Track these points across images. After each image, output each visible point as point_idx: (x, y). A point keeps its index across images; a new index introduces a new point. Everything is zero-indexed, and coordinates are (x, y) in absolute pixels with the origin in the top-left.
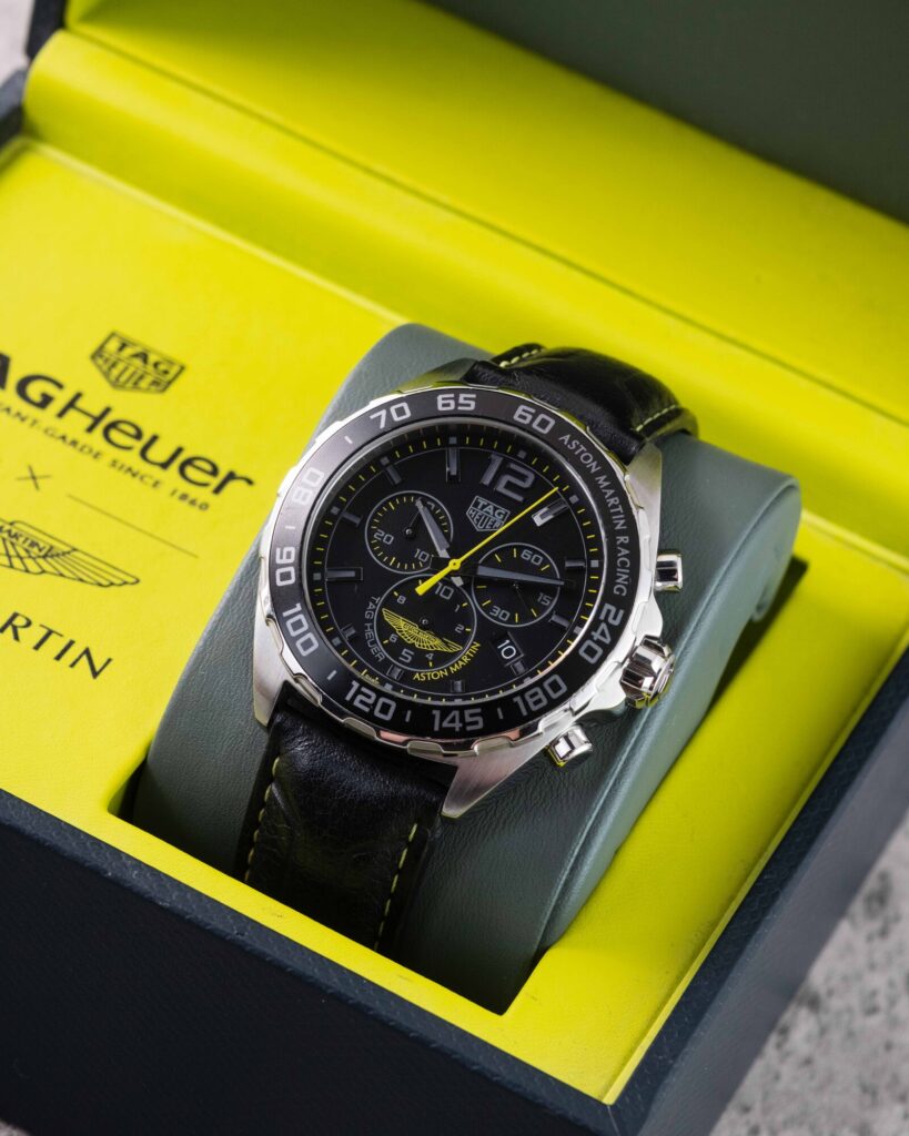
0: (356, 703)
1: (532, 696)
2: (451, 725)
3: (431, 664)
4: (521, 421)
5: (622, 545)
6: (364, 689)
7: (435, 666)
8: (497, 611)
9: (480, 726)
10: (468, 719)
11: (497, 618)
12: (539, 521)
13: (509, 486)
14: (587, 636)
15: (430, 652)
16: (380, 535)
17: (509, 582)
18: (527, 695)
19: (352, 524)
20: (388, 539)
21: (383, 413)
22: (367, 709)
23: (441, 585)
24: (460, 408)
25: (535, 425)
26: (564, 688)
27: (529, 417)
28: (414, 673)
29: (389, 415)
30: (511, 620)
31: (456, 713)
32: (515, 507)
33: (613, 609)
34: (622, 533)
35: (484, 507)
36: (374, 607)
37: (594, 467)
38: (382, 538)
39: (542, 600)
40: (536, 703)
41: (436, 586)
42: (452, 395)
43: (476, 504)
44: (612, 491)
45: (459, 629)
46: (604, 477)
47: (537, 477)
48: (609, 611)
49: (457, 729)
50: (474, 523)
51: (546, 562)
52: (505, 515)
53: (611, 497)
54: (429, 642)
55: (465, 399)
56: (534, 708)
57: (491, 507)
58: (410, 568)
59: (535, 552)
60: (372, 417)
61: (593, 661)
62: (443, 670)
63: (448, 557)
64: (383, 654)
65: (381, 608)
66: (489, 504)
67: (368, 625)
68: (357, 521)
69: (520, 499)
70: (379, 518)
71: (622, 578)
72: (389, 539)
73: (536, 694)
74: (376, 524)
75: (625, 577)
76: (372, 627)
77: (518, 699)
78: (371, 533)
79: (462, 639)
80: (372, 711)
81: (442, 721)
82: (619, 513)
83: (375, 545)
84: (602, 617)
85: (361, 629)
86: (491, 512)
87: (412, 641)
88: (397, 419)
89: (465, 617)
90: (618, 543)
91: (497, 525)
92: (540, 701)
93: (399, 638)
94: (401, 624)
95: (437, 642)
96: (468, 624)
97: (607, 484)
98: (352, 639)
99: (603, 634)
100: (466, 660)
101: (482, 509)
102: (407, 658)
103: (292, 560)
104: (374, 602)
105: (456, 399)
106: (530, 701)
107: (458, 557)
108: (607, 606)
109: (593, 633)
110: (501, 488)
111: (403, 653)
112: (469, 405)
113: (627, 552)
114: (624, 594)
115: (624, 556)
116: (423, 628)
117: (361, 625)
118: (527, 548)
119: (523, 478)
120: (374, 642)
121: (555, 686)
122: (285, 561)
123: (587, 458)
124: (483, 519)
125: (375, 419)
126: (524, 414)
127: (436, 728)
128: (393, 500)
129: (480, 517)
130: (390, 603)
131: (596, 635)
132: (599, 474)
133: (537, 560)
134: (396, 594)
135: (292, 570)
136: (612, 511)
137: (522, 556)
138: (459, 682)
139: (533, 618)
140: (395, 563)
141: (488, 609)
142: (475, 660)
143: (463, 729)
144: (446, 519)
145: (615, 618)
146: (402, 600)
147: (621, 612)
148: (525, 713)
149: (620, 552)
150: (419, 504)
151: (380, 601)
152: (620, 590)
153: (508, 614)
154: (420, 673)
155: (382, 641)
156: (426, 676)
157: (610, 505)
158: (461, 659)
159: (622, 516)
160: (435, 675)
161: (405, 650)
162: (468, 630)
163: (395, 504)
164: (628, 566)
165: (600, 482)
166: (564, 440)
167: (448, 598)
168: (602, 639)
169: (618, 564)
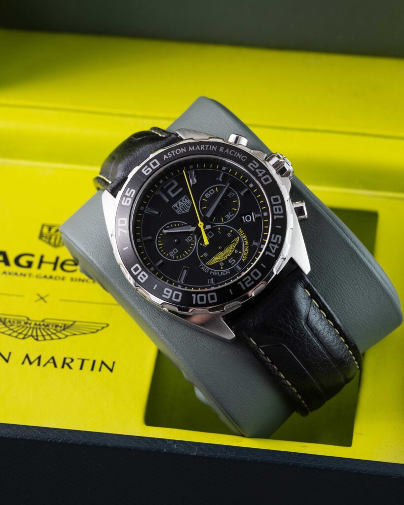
1: (276, 211)
2: (275, 249)
4: (149, 173)
5: (224, 150)
7: (241, 251)
8: (228, 216)
9: (280, 237)
10: (275, 241)
11: (231, 218)
13: (173, 192)
14: (259, 178)
15: (234, 251)
16: (172, 254)
17: (218, 206)
18: (275, 213)
19: (162, 264)
21: (119, 230)
22: (252, 283)
24: (132, 196)
25: (154, 168)
26: (278, 196)
27: (149, 169)
28: (241, 260)
29: (122, 227)
30: (235, 212)
31: (271, 245)
33: (251, 164)
34: (218, 149)
35: (178, 205)
36: (205, 268)
38: (174, 253)
39: (231, 196)
42: (124, 198)
43: (175, 208)
45: (229, 235)
46: (190, 147)
47: (175, 179)
48: (251, 166)
49: (278, 247)
50: (183, 212)
51: (214, 188)
52: (186, 198)
53: (200, 148)
54: (230, 250)
56: (281, 212)
57: (180, 203)
58: (193, 246)
59: (208, 191)
60: (119, 235)
61: (271, 181)
62: (245, 248)
63: (196, 227)
64: (227, 271)
65: (206, 265)
66: (178, 203)
67: (211, 272)
68: (161, 261)
69: (182, 188)
70: (164, 252)
71: (239, 155)
72: (175, 251)
73: (276, 209)
74: (166, 254)
76: (213, 271)
77: (275, 217)
78: (169, 257)
79: (235, 235)
80: (254, 281)
81: (271, 252)
83: (175, 257)
84: (253, 170)
85: (212, 276)
86: (182, 203)
89: (225, 230)
90: (222, 152)
92: (280, 209)
93: (223, 262)
94: (216, 259)
95: (231, 246)
96: (229, 230)
97: (193, 147)
98: (215, 281)
99: (261, 172)
101: (179, 207)
102: (233, 261)
103: (171, 291)
104: (202, 267)
105: (127, 197)
106: (278, 212)
107: (198, 222)
108: (249, 166)
109: (258, 176)
110: (173, 195)
111: (230, 262)
112: (132, 192)
113: (228, 150)
114: (246, 157)
115: (229, 152)
116: (222, 250)
117: (210, 276)
118: (205, 193)
119: (173, 185)
120: (220, 273)
121: (276, 200)
122: (170, 294)
123: (178, 152)
124: (184, 208)
125: (120, 233)
129: (182, 208)
130: (205, 260)
131: (260, 175)
132: (187, 149)
133: (212, 192)
134: (202, 256)
135: (176, 293)
136: (207, 149)
137: (207, 197)
139: (237, 202)
140: (188, 252)
141: (225, 219)
142: (246, 233)
144: (177, 223)
145: (255, 165)
146: (206, 255)
147: (254, 161)
148: (282, 216)
149: (227, 152)
151: (202, 264)
152: (244, 158)
153: (232, 212)
154: (242, 258)
155: (221, 269)
156: (245, 256)
157: (204, 149)
158: (244, 239)
159: (211, 146)
160: (246, 252)
161: (229, 261)
162: (231, 231)
163: (160, 243)
164: (234, 151)
165: (192, 150)
166: (166, 158)
167: (213, 235)
168: (262, 173)
169: (232, 155)
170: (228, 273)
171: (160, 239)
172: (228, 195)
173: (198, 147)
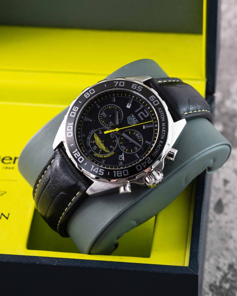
0: (75, 155)
1: (119, 173)
2: (95, 171)
3: (100, 153)
5: (160, 143)
6: (78, 152)
7: (100, 154)
8: (123, 146)
9: (102, 174)
10: (100, 171)
11: (122, 148)
12: (144, 127)
13: (141, 115)
14: (140, 163)
15: (101, 149)
16: (103, 113)
18: (117, 172)
19: (97, 108)
20: (105, 116)
22: (76, 158)
23: (112, 133)
24: (137, 89)
25: (153, 102)
26: (128, 174)
28: (95, 153)
29: (118, 84)
31: (98, 168)
32: (140, 121)
33: (150, 159)
34: (162, 140)
35: (133, 118)
37: (163, 120)
38: (103, 115)
40: (119, 175)
41: (111, 133)
42: (137, 85)
43: (131, 116)
44: (165, 128)
45: (111, 147)
47: (149, 116)
48: (148, 159)
49: (96, 173)
50: (128, 121)
51: (141, 139)
52: (137, 122)
53: (163, 129)
54: (102, 147)
55: (140, 88)
56: (118, 176)
57: (134, 118)
58: (106, 126)
59: (140, 135)
61: (138, 170)
62: (102, 156)
64: (89, 145)
65: (94, 133)
66: (134, 117)
67: (89, 136)
68: (99, 107)
69: (142, 119)
73: (120, 172)
74: (104, 110)
75: (157, 152)
76: (90, 137)
77: (115, 172)
78: (101, 112)
79: (111, 150)
80: (78, 159)
81: (94, 168)
82: (164, 134)
83: (101, 116)
84: (146, 160)
85: (87, 136)
86: (134, 120)
87: (98, 145)
88: (120, 85)
89: (114, 144)
90: (160, 142)
91: (133, 124)
92: (120, 175)
93: (95, 142)
94: (97, 139)
95: (104, 148)
96: (114, 147)
97: (165, 125)
98: (83, 138)
99: (144, 164)
101: (132, 118)
102: (94, 149)
103: (76, 111)
104: (93, 130)
105: (137, 87)
106: (118, 174)
107: (119, 128)
109: (142, 163)
110: (139, 115)
111: (94, 147)
112: (140, 90)
113: (161, 146)
114: (155, 156)
115: (159, 146)
116: (102, 143)
118: (138, 133)
119: (146, 114)
120: (89, 141)
121: (126, 173)
122: (75, 110)
123: (163, 116)
124: (131, 121)
125: (115, 83)
126: (152, 98)
127: (91, 170)
129: (130, 120)
130: (97, 133)
132: (164, 122)
133: (139, 137)
134: (100, 131)
135: (75, 113)
136: (162, 133)
137: (136, 135)
138: (104, 161)
139: (131, 152)
140: (104, 123)
141: (121, 145)
142: (111, 157)
143: (98, 173)
144: (122, 117)
145: (149, 162)
147: (152, 161)
148: (115, 176)
149: (159, 145)
151: (95, 131)
153: (125, 148)
154: (96, 154)
155: (91, 141)
156: (97, 155)
157: (162, 131)
158: (108, 155)
159: (164, 136)
160: (99, 156)
162: (113, 148)
163: (111, 107)
164: (159, 149)
165: (163, 124)
166: (159, 109)
167: (112, 137)
168: (144, 166)
169: (157, 148)
170: (87, 145)
171: (113, 107)
172: (136, 147)
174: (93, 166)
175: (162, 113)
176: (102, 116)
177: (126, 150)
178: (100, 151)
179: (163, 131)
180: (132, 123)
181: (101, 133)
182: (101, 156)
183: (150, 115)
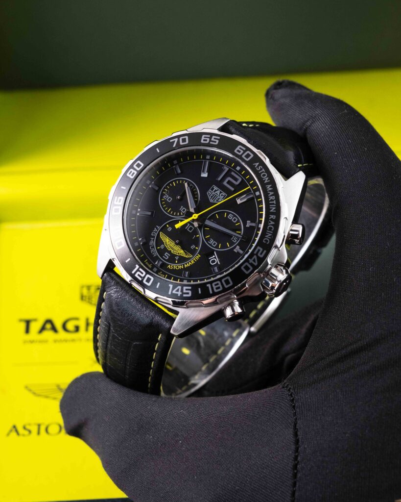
0: (136, 275)
1: (216, 285)
2: (177, 293)
3: (176, 262)
4: (238, 153)
5: (272, 220)
6: (141, 269)
8: (212, 241)
9: (190, 295)
10: (185, 291)
11: (211, 245)
12: (239, 201)
13: (229, 182)
14: (247, 260)
15: (177, 256)
16: (166, 196)
18: (213, 284)
21: (176, 140)
22: (140, 279)
23: (189, 224)
24: (211, 143)
25: (243, 156)
26: (231, 284)
27: (242, 152)
28: (168, 265)
29: (178, 141)
30: (217, 247)
31: (179, 287)
32: (229, 193)
33: (261, 249)
34: (273, 213)
35: (216, 191)
36: (157, 231)
37: (266, 180)
38: (167, 198)
39: (233, 239)
40: (217, 288)
41: (186, 225)
42: (209, 136)
43: (212, 189)
44: (273, 193)
45: (193, 247)
46: (270, 186)
48: (259, 250)
49: (179, 295)
50: (210, 197)
51: (238, 221)
52: (224, 196)
53: (271, 196)
54: (179, 251)
55: (215, 139)
56: (216, 291)
57: (219, 191)
58: (176, 215)
59: (235, 216)
60: (171, 141)
61: (247, 273)
62: (181, 265)
63: (193, 211)
64: (156, 254)
65: (159, 232)
66: (218, 190)
68: (157, 189)
69: (232, 189)
70: (167, 188)
72: (170, 199)
73: (218, 284)
74: (165, 191)
75: (270, 235)
76: (153, 240)
77: (209, 285)
78: (162, 195)
79: (193, 252)
80: (143, 280)
81: (173, 289)
83: (163, 201)
84: (255, 252)
85: (148, 240)
86: (218, 193)
87: (170, 249)
88: (181, 143)
89: (197, 242)
90: (270, 218)
91: (220, 200)
92: (219, 288)
93: (165, 247)
94: (167, 241)
95: (182, 251)
96: (197, 245)
97: (270, 189)
98: (144, 244)
99: (254, 261)
100: (193, 262)
101: (214, 192)
102: (166, 257)
103: (121, 203)
104: (157, 228)
105: (210, 138)
106: (215, 287)
107: (197, 213)
108: (259, 248)
109: (249, 260)
110: (225, 183)
111: (165, 255)
112: (215, 142)
113: (273, 223)
114: (268, 243)
115: (271, 225)
116: (177, 244)
117: (148, 238)
118: (232, 213)
119: (236, 180)
120: (153, 247)
121: (227, 282)
122: (118, 203)
123: (264, 175)
124: (214, 197)
126: (240, 150)
127: (170, 293)
128: (175, 181)
129: (213, 195)
130: (164, 230)
131: (251, 261)
132: (268, 184)
133: (235, 220)
134: (168, 226)
135: (120, 208)
136: (271, 202)
137: (228, 217)
138: (187, 273)
139: (228, 247)
140: (170, 211)
141: (207, 240)
142: (196, 263)
143: (182, 295)
144: (197, 194)
145: (261, 254)
147: (265, 251)
148: (211, 292)
149: (270, 222)
150: (186, 185)
151: (159, 228)
152: (266, 241)
153: (216, 243)
154: (171, 265)
155: (157, 247)
156: (173, 267)
158: (190, 262)
159: (275, 206)
160: (177, 267)
161: (166, 253)
162: (197, 248)
163: (176, 183)
164: (273, 230)
165: (268, 188)
166: (255, 165)
167: (191, 232)
168: (253, 263)
169: (268, 229)
170: (153, 255)
171: (179, 182)
173: (272, 193)
174: (171, 286)
175: (261, 169)
176: (165, 201)
177: (218, 245)
178: (177, 259)
179: (271, 198)
180: (217, 199)
181: (170, 229)
182: (180, 267)
183: (242, 179)
